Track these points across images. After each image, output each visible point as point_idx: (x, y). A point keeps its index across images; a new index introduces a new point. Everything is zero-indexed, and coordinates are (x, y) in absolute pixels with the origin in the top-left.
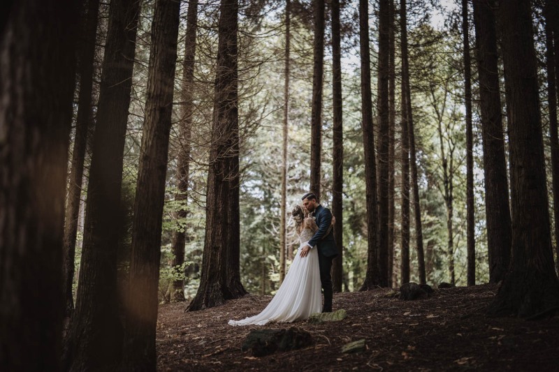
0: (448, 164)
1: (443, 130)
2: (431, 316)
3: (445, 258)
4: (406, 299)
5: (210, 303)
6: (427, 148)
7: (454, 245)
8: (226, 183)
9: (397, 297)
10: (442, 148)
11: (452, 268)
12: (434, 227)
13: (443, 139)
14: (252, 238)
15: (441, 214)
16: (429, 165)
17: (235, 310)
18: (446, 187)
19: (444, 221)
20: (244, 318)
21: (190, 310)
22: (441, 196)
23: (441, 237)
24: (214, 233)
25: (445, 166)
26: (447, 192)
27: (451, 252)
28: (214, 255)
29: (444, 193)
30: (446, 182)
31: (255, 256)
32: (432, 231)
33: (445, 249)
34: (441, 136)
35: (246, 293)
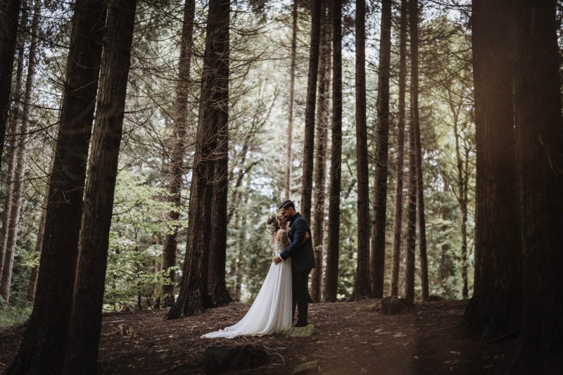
0: (464, 165)
1: (459, 128)
2: (399, 335)
3: (458, 264)
4: (386, 313)
5: (190, 312)
6: (443, 147)
7: (468, 250)
8: (211, 186)
9: (378, 310)
10: (457, 148)
11: (465, 275)
12: (447, 231)
13: (459, 139)
14: (259, 239)
15: (456, 217)
16: (445, 165)
17: (212, 319)
18: (461, 189)
19: (457, 224)
20: (217, 330)
21: (169, 319)
22: (455, 199)
23: (454, 243)
24: (195, 238)
25: (460, 166)
26: (461, 194)
27: (465, 258)
28: (195, 262)
29: (458, 195)
30: (461, 184)
31: (262, 257)
32: (446, 235)
33: (458, 254)
34: (457, 136)
35: (231, 300)
